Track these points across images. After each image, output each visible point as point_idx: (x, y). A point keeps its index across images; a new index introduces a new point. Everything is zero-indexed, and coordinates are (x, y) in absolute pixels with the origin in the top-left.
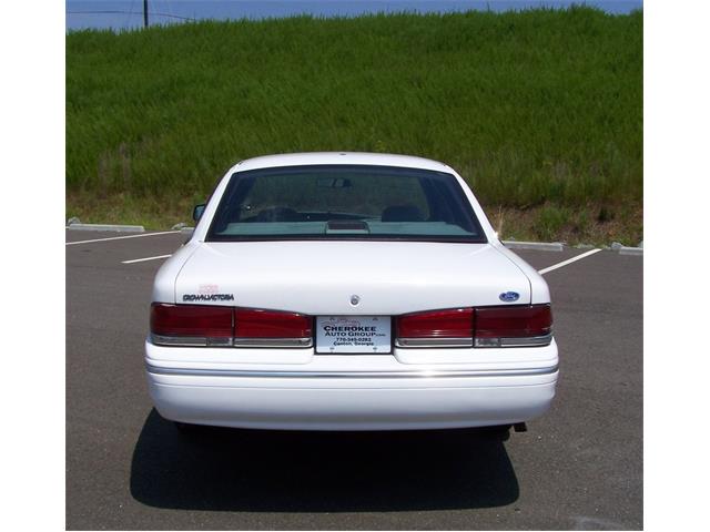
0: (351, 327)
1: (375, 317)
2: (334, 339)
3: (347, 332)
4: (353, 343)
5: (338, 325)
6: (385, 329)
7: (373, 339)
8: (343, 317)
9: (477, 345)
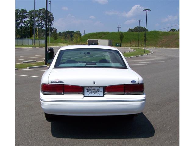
0: (93, 89)
1: (99, 87)
2: (89, 93)
3: (92, 91)
4: (94, 94)
5: (90, 89)
6: (102, 90)
7: (99, 93)
8: (91, 87)
9: (125, 94)
